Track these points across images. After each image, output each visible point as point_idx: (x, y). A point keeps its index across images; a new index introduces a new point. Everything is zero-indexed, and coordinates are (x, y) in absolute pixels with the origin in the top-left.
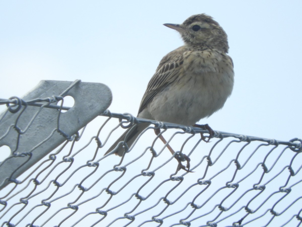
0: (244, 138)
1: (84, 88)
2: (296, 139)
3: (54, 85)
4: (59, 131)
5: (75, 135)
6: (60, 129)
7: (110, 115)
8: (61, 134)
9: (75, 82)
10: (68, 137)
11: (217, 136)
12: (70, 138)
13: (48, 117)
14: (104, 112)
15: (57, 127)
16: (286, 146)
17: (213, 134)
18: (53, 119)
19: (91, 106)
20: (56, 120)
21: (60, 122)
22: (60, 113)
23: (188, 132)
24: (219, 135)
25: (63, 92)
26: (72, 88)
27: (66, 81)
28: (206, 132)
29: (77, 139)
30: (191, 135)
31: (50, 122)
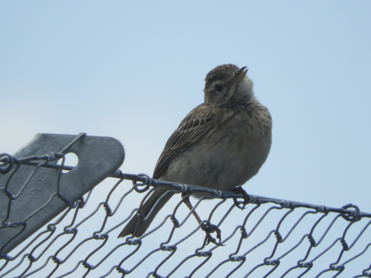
0: (286, 203)
1: (90, 143)
2: (350, 206)
3: (53, 139)
4: (59, 196)
5: (79, 201)
6: (61, 193)
7: (123, 177)
8: (62, 200)
9: (78, 135)
10: (70, 204)
11: (253, 202)
12: (73, 204)
13: (46, 179)
14: (114, 172)
15: (56, 190)
16: (337, 214)
17: (248, 199)
18: (53, 182)
19: (98, 165)
20: (56, 182)
21: (61, 185)
22: (61, 174)
23: (218, 197)
24: (256, 200)
25: (64, 148)
26: (76, 144)
27: (68, 135)
28: (240, 197)
29: (82, 205)
30: (221, 200)
31: (48, 185)
